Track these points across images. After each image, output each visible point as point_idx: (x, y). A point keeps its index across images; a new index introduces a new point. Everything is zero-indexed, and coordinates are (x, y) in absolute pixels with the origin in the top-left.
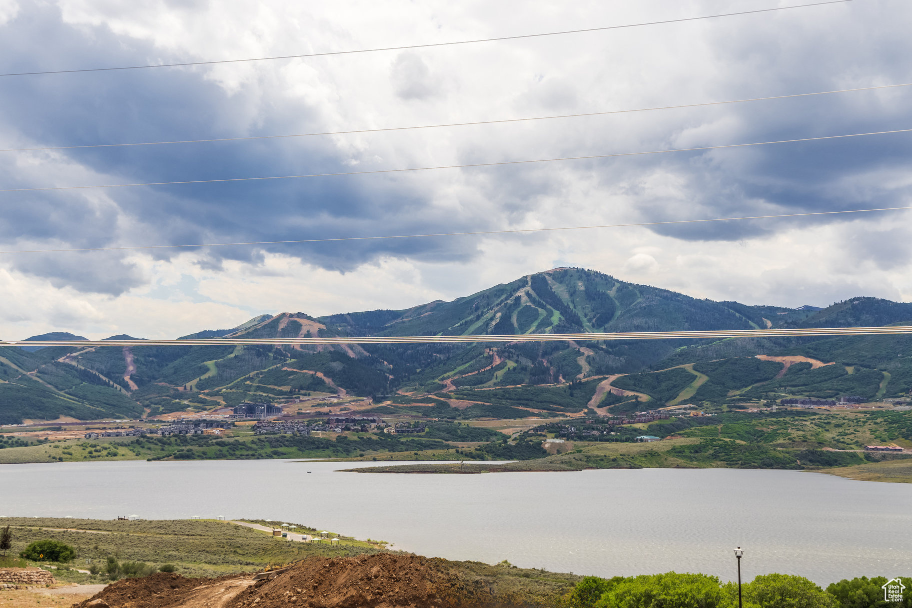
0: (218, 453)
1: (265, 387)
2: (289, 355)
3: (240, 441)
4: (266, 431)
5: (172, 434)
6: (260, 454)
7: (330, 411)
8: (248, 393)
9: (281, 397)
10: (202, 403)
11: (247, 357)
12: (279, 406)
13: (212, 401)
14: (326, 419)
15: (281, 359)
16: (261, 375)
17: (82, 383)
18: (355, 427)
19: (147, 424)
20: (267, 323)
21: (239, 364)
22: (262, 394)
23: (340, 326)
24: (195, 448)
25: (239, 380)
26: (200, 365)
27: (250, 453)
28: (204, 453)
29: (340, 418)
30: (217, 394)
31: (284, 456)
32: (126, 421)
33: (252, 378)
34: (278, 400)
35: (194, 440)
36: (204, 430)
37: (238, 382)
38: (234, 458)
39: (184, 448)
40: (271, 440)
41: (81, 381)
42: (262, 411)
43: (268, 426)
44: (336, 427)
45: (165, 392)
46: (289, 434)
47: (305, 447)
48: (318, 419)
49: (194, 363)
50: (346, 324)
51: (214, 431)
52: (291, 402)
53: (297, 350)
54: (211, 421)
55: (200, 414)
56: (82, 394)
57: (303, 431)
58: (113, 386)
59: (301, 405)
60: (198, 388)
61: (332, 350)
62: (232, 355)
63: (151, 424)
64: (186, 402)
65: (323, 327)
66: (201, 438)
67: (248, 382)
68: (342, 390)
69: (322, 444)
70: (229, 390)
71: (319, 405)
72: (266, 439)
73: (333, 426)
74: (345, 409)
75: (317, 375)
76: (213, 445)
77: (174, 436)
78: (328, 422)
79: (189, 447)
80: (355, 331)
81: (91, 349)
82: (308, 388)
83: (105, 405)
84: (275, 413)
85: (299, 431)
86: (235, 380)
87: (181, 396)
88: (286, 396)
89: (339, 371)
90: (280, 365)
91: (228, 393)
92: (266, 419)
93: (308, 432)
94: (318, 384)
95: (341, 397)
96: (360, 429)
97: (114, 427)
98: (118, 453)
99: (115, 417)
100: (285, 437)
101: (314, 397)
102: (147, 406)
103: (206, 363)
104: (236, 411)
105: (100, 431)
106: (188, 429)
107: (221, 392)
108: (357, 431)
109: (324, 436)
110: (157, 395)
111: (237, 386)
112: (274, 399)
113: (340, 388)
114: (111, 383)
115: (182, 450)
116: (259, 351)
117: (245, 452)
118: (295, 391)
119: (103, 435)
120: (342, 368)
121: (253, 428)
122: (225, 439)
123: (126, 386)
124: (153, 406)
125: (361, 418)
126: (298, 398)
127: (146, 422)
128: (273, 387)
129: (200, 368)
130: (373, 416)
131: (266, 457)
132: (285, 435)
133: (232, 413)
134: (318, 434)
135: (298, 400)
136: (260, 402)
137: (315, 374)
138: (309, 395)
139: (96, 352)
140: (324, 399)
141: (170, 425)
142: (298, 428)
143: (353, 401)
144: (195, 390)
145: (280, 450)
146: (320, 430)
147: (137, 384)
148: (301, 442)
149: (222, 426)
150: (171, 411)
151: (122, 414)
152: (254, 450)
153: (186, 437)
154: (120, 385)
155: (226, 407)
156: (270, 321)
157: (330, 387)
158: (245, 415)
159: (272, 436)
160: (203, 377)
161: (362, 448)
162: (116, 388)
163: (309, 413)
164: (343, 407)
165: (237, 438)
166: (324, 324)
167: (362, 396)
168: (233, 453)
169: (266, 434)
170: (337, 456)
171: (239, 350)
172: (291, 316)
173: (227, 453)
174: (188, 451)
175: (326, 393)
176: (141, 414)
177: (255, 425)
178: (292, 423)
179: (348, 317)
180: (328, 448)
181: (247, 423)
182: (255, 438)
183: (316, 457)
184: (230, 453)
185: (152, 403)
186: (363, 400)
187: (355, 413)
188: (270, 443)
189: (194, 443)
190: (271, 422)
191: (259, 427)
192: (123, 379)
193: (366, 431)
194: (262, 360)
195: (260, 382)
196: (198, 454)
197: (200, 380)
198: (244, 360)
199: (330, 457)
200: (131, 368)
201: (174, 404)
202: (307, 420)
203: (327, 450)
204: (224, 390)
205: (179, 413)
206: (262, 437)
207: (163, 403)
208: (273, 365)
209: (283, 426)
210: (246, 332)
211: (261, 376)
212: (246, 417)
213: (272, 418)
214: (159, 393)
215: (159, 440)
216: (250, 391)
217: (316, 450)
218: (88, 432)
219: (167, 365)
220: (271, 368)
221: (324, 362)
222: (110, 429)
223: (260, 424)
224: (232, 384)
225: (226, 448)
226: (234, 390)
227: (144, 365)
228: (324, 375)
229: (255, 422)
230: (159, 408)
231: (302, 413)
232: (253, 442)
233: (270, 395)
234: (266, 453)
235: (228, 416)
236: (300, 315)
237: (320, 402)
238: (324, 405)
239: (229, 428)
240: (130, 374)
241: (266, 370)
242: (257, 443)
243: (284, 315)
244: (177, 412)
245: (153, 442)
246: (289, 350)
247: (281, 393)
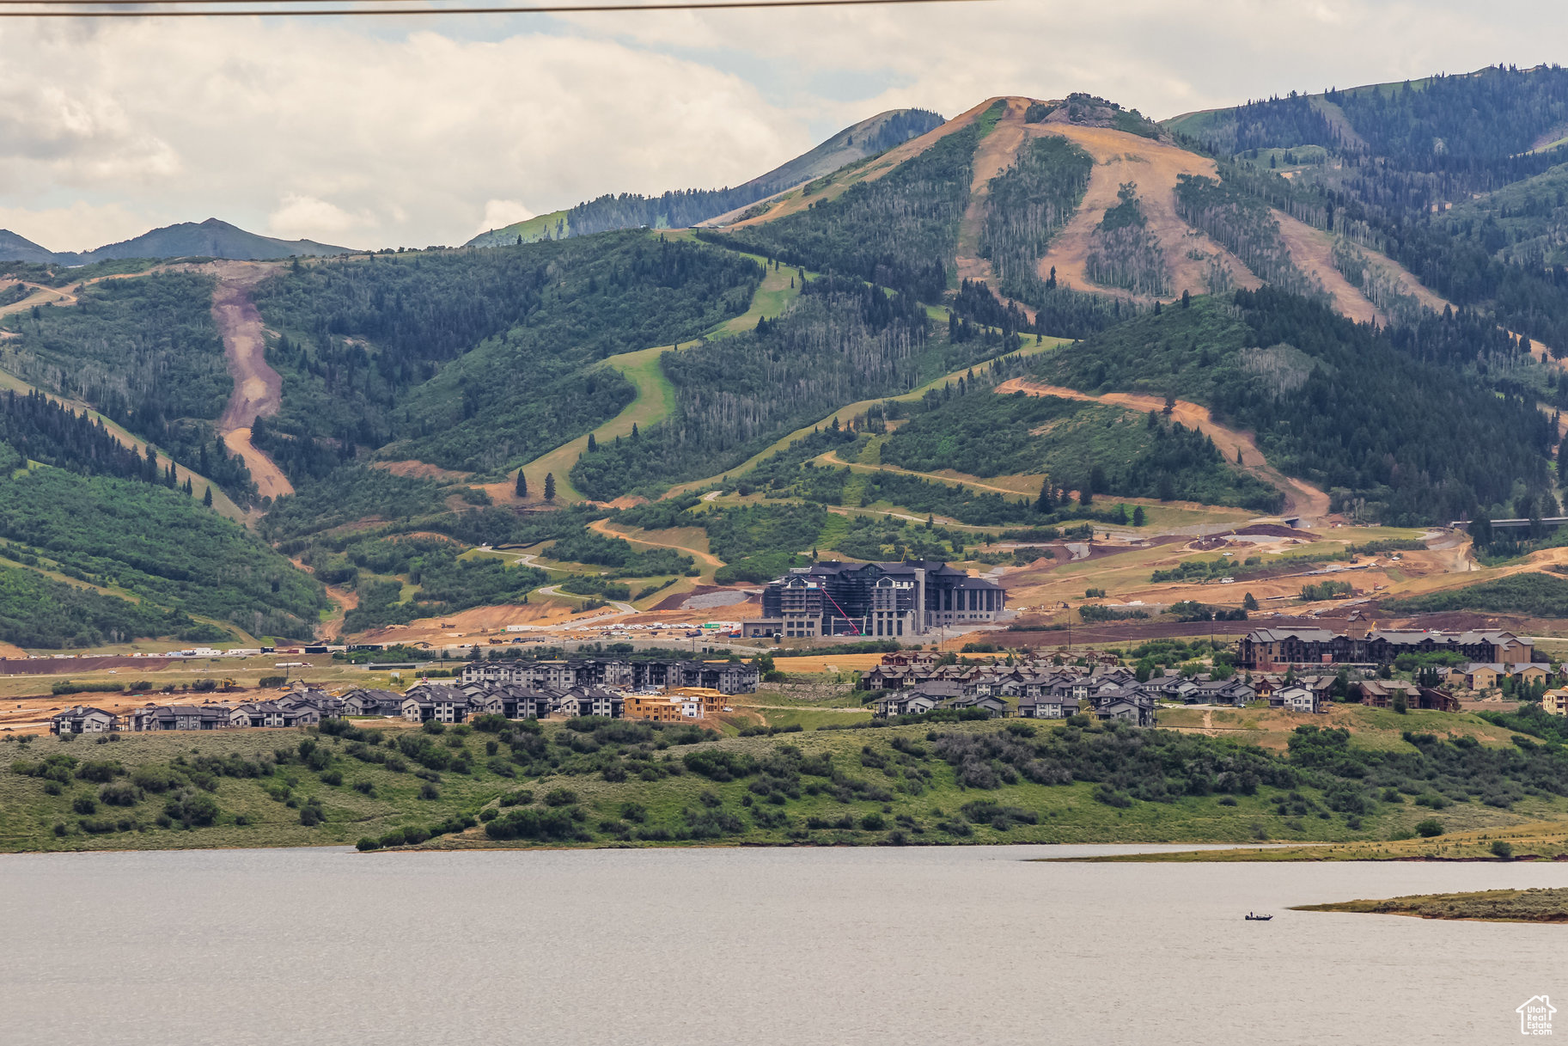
0: (701, 812)
1: (913, 480)
2: (1031, 318)
3: (807, 752)
4: (930, 704)
5: (470, 716)
6: (906, 821)
7: (1251, 603)
8: (831, 509)
9: (995, 530)
10: (605, 561)
11: (818, 329)
12: (992, 576)
13: (652, 553)
14: (1232, 640)
15: (990, 339)
16: (892, 417)
17: (22, 465)
18: (1386, 684)
19: (346, 668)
20: (915, 153)
21: (783, 366)
22: (900, 514)
23: (1290, 160)
24: (588, 788)
25: (783, 445)
26: (588, 372)
27: (860, 811)
28: (633, 813)
29: (1306, 636)
30: (678, 516)
31: (1028, 830)
32: (244, 652)
33: (849, 437)
34: (984, 549)
35: (579, 748)
36: (625, 695)
37: (779, 457)
38: (777, 836)
39: (531, 785)
40: (958, 749)
41: (16, 455)
42: (905, 602)
43: (940, 678)
44: (1288, 684)
45: (421, 510)
46: (1048, 719)
47: (1132, 785)
48: (1188, 640)
49: (558, 363)
50: (1318, 150)
51: (675, 700)
52: (1049, 554)
53: (1067, 293)
54: (655, 652)
55: (596, 616)
56: (23, 519)
57: (1119, 700)
58: (170, 481)
59: (1098, 573)
60: (581, 488)
61: (1253, 285)
62: (746, 323)
63: (365, 669)
64: (528, 559)
65: (1202, 167)
66: (612, 738)
67: (828, 458)
68: (1311, 490)
69: (1218, 768)
70: (734, 500)
71: (1187, 571)
72: (935, 745)
73: (1270, 678)
74: (1328, 592)
75: (1175, 418)
76: (675, 772)
77: (483, 726)
78: (1245, 659)
79: (560, 782)
80: (1370, 183)
81: (59, 292)
82: (1134, 484)
83: (138, 574)
84: (967, 613)
85: (1096, 702)
86: (765, 444)
87: (499, 528)
88: (1020, 528)
89: (1291, 394)
90: (985, 367)
91: (732, 514)
92: (926, 641)
93: (1142, 711)
94: (1184, 461)
95: (1305, 526)
96: (1413, 691)
97: (190, 681)
98: (215, 812)
99: (186, 631)
100: (1027, 733)
101: (1164, 531)
102: (340, 578)
103: (616, 361)
104: (773, 602)
105: (125, 702)
106: (549, 692)
107: (696, 509)
108: (1400, 703)
109: (1228, 730)
110: (387, 525)
111: (772, 477)
112: (958, 541)
113: (1295, 483)
114: (163, 462)
115: (525, 799)
116: (878, 296)
117: (831, 811)
118: (1066, 501)
119: (138, 719)
120: (1304, 377)
121: (866, 688)
122: (730, 743)
123: (234, 480)
124: (366, 576)
125: (1414, 639)
126: (1085, 534)
127: (338, 657)
128: (952, 480)
129: (591, 386)
130: (1479, 624)
131: (938, 835)
132: (1029, 722)
133: (756, 613)
134: (1197, 719)
135: (1081, 548)
136: (889, 557)
137: (1168, 412)
138: (1139, 519)
139: (82, 309)
140: (1217, 541)
141: (457, 673)
142: (1092, 689)
143: (1370, 550)
144: (568, 496)
145: (1007, 797)
146: (1204, 700)
147: (285, 469)
148: (1108, 758)
149: (712, 679)
150: (457, 603)
151: (225, 616)
152: (876, 798)
153: (537, 731)
154: (204, 471)
155: (723, 581)
156: (928, 140)
157: (1248, 478)
158: (818, 622)
159: (964, 729)
160: (606, 433)
161: (1431, 793)
162: (188, 489)
163: (1139, 614)
164: (1315, 581)
165: (788, 739)
166: (1208, 150)
167: (1411, 524)
168: (774, 810)
169: (929, 717)
170: (1298, 832)
171: (778, 296)
172: (1039, 112)
173: (744, 815)
174: (553, 800)
175: (1224, 511)
176: (312, 617)
177: (877, 673)
178: (1058, 661)
179: (1333, 114)
180: (1248, 790)
181: (836, 664)
182: (879, 741)
183: (1191, 834)
184: (756, 813)
185: (361, 562)
186: (1421, 546)
187: (1381, 609)
188: (957, 761)
189: (580, 760)
190: (951, 660)
191: (891, 684)
192: (220, 445)
193: (1446, 703)
194: (895, 343)
195: (886, 455)
196: (601, 817)
197: (592, 446)
198: (804, 344)
199: (1262, 838)
200: (255, 390)
201: (467, 566)
202: (1136, 645)
203: (1243, 801)
204: (710, 498)
205: (491, 615)
206: (915, 734)
207: (417, 562)
208: (949, 367)
209: (1016, 676)
210: (813, 199)
211: (891, 426)
212: (825, 631)
213: (955, 634)
214: (394, 513)
215: (413, 750)
216: (837, 501)
217: (1192, 799)
218: (65, 705)
219: (428, 374)
220: (938, 384)
221: (1215, 348)
222: (170, 690)
223: (901, 670)
224: (750, 465)
225: (740, 785)
226: (757, 498)
227: (316, 371)
228: (1216, 419)
229: (875, 660)
230: (398, 587)
231: (1105, 614)
232: (870, 759)
233: (939, 521)
234: (937, 813)
235: (737, 626)
236: (1081, 108)
237: (1196, 555)
238: (1217, 570)
239: (744, 688)
240: (251, 421)
241: (916, 395)
242: (892, 766)
243: (1000, 104)
244: (489, 609)
245: (380, 759)
246: (1031, 290)
247: (996, 511)
